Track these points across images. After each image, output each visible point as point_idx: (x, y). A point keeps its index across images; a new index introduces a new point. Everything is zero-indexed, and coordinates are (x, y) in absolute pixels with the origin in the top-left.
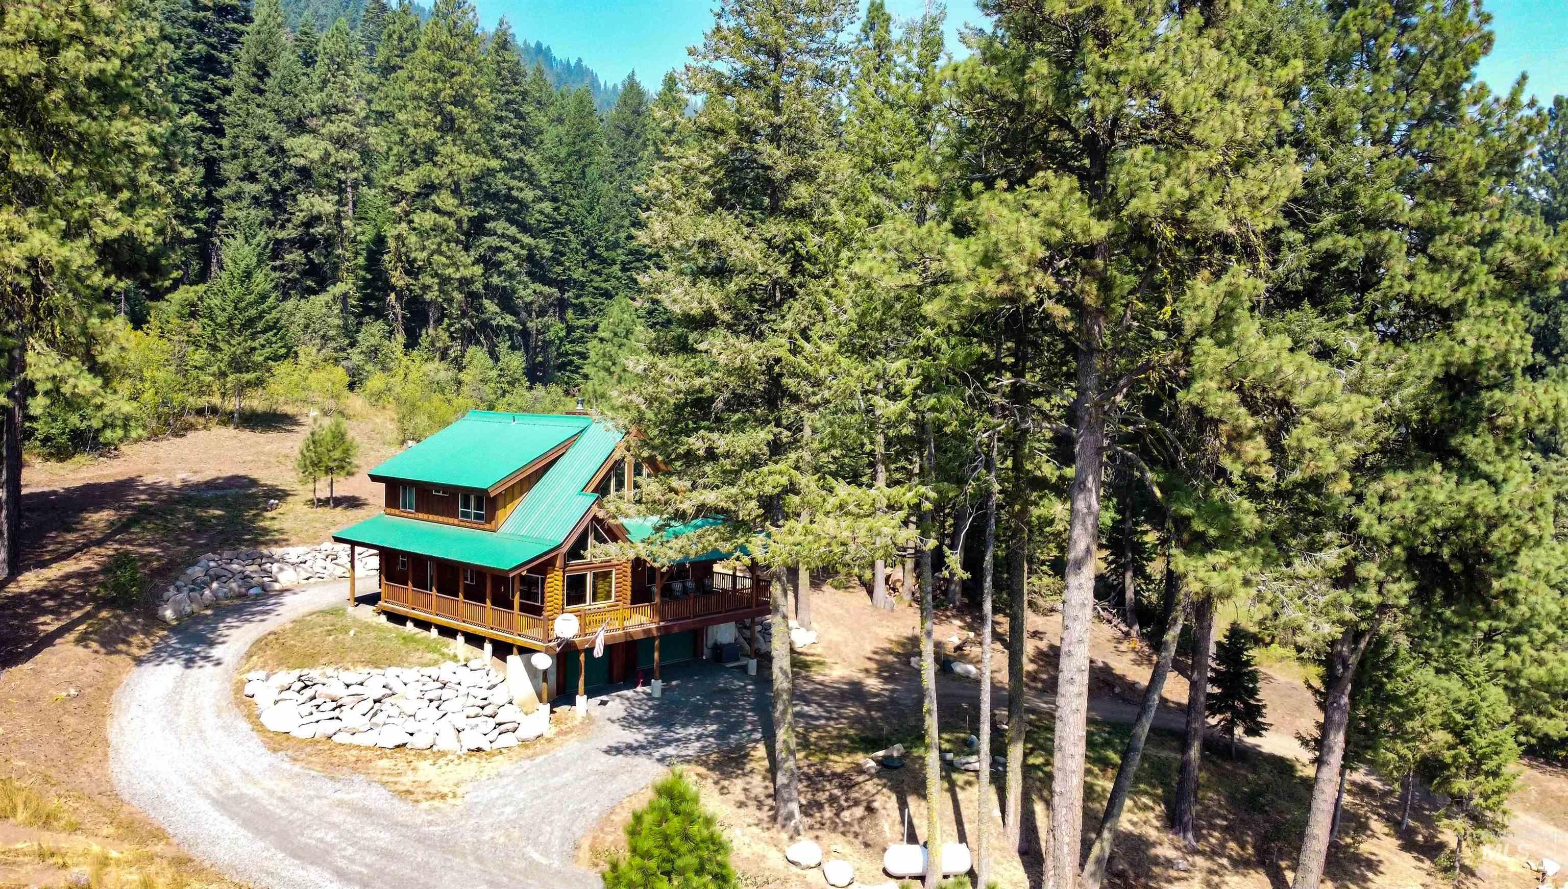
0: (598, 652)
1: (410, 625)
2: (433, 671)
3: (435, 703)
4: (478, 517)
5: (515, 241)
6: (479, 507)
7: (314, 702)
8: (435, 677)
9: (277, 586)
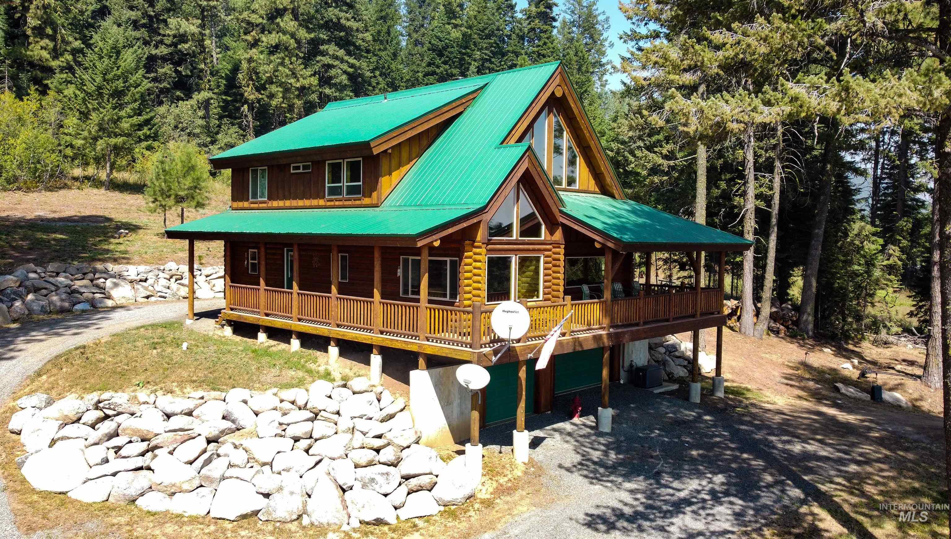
0: (542, 364)
1: (262, 336)
2: (300, 396)
3: (304, 444)
4: (352, 190)
5: (342, 61)
6: (354, 177)
7: (116, 442)
8: (301, 403)
9: (110, 303)
